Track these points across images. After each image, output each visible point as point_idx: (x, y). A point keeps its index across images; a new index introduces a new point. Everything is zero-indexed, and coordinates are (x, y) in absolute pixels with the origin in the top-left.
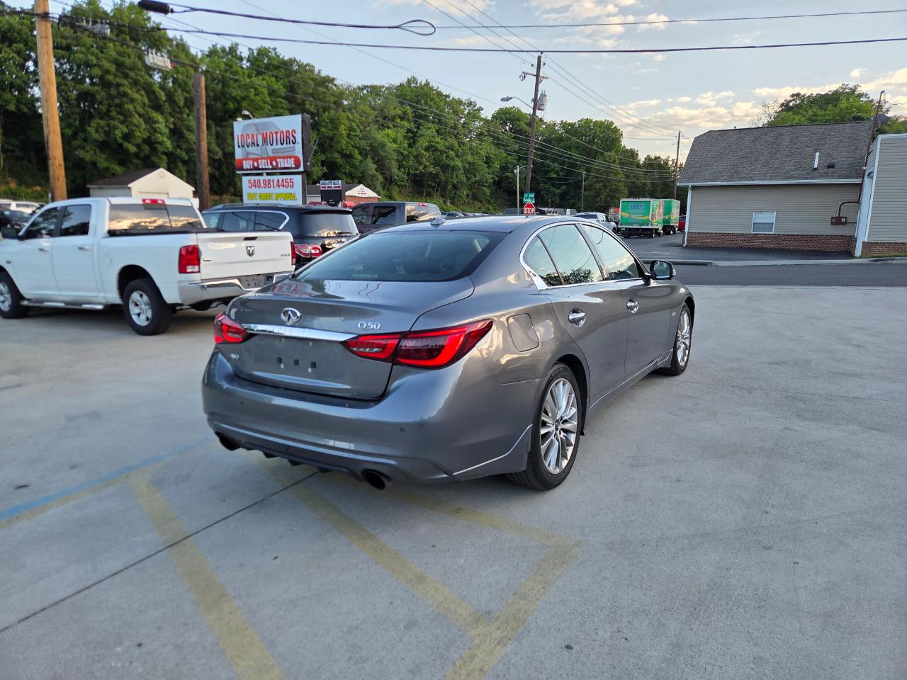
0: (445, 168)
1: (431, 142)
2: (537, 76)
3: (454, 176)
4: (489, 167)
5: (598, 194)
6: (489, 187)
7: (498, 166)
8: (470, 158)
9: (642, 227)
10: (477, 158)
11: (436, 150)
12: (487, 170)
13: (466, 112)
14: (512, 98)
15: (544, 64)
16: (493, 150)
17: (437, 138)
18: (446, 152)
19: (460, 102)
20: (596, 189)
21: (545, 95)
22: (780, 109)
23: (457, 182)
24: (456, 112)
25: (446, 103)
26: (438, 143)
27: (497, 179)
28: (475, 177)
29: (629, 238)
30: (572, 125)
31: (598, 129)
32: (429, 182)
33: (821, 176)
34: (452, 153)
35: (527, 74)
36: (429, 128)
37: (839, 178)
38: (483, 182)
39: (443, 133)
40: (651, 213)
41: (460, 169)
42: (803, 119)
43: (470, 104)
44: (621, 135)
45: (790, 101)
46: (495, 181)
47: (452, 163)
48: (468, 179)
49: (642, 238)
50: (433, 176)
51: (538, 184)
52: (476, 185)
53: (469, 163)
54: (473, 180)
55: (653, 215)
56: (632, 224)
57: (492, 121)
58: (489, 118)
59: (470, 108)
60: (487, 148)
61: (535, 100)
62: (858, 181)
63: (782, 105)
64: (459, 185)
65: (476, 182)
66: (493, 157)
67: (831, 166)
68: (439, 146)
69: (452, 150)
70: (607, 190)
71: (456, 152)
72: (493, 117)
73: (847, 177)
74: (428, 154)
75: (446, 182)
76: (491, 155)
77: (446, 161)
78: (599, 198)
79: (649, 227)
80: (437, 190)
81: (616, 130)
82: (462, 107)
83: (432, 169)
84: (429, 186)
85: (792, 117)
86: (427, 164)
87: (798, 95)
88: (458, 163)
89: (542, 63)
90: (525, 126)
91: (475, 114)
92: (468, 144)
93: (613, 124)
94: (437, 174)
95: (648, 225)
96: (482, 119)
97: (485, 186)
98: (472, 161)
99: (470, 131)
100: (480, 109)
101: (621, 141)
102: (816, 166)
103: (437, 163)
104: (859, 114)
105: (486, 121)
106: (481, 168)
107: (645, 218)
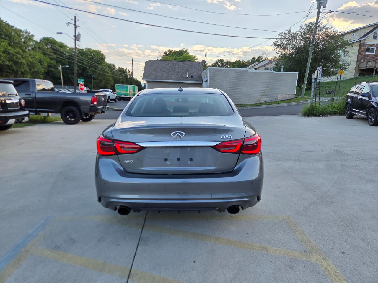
0: (16, 63)
1: (5, 49)
2: (75, 25)
3: (22, 68)
4: (41, 65)
5: (101, 82)
6: (42, 74)
7: (47, 65)
8: (30, 59)
9: (126, 96)
10: (34, 59)
11: (9, 53)
12: (40, 66)
13: (25, 36)
14: (62, 33)
15: (78, 20)
16: (42, 57)
17: (9, 47)
18: (15, 55)
19: (21, 31)
20: (100, 79)
21: (80, 35)
22: (164, 55)
23: (24, 71)
24: (19, 36)
25: (13, 30)
26: (10, 50)
27: (46, 71)
28: (34, 69)
29: (120, 101)
30: (82, 50)
31: (95, 53)
32: (7, 70)
33: (190, 80)
34: (19, 56)
35: (70, 23)
36: (3, 42)
37: (195, 81)
38: (39, 72)
39: (12, 45)
40: (129, 91)
41: (25, 65)
42: (172, 59)
43: (26, 32)
44: (105, 57)
45: (167, 52)
46: (45, 72)
47: (20, 61)
48: (30, 70)
49: (125, 101)
50: (9, 67)
51: (69, 75)
52: (35, 73)
53: (30, 62)
54: (33, 70)
55: (129, 92)
56: (121, 95)
57: (40, 43)
58: (38, 41)
59: (27, 34)
60: (39, 55)
61: (75, 36)
62: (201, 82)
63: (165, 53)
64: (25, 72)
65: (35, 72)
66: (43, 60)
67: (192, 77)
68: (11, 52)
69: (19, 54)
70: (105, 80)
71: (22, 55)
72: (41, 41)
73: (197, 81)
74: (4, 55)
75: (17, 71)
76: (42, 59)
77: (16, 60)
78: (101, 84)
79: (129, 96)
80: (12, 75)
81: (102, 55)
82: (22, 33)
83: (7, 63)
84: (7, 72)
85: (169, 58)
86: (4, 60)
87: (170, 50)
88: (24, 61)
89: (77, 20)
90: (58, 47)
91: (30, 38)
92: (28, 52)
93: (101, 52)
94: (11, 66)
95: (128, 96)
96: (34, 41)
97: (40, 74)
98: (31, 61)
99: (28, 46)
100: (33, 36)
101: (105, 60)
102: (188, 76)
103: (10, 60)
104: (190, 59)
105: (37, 42)
106: (37, 65)
107: (127, 93)
